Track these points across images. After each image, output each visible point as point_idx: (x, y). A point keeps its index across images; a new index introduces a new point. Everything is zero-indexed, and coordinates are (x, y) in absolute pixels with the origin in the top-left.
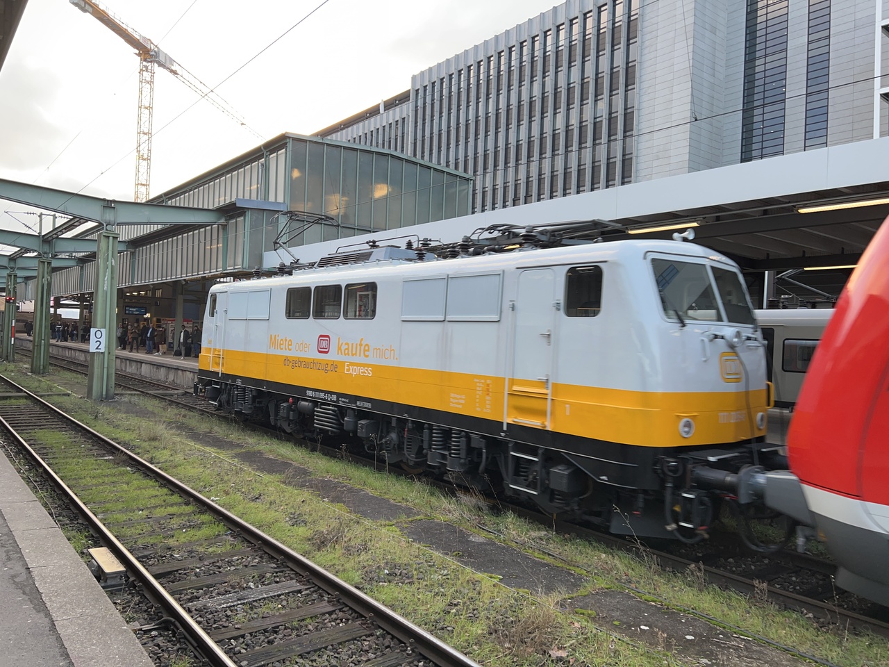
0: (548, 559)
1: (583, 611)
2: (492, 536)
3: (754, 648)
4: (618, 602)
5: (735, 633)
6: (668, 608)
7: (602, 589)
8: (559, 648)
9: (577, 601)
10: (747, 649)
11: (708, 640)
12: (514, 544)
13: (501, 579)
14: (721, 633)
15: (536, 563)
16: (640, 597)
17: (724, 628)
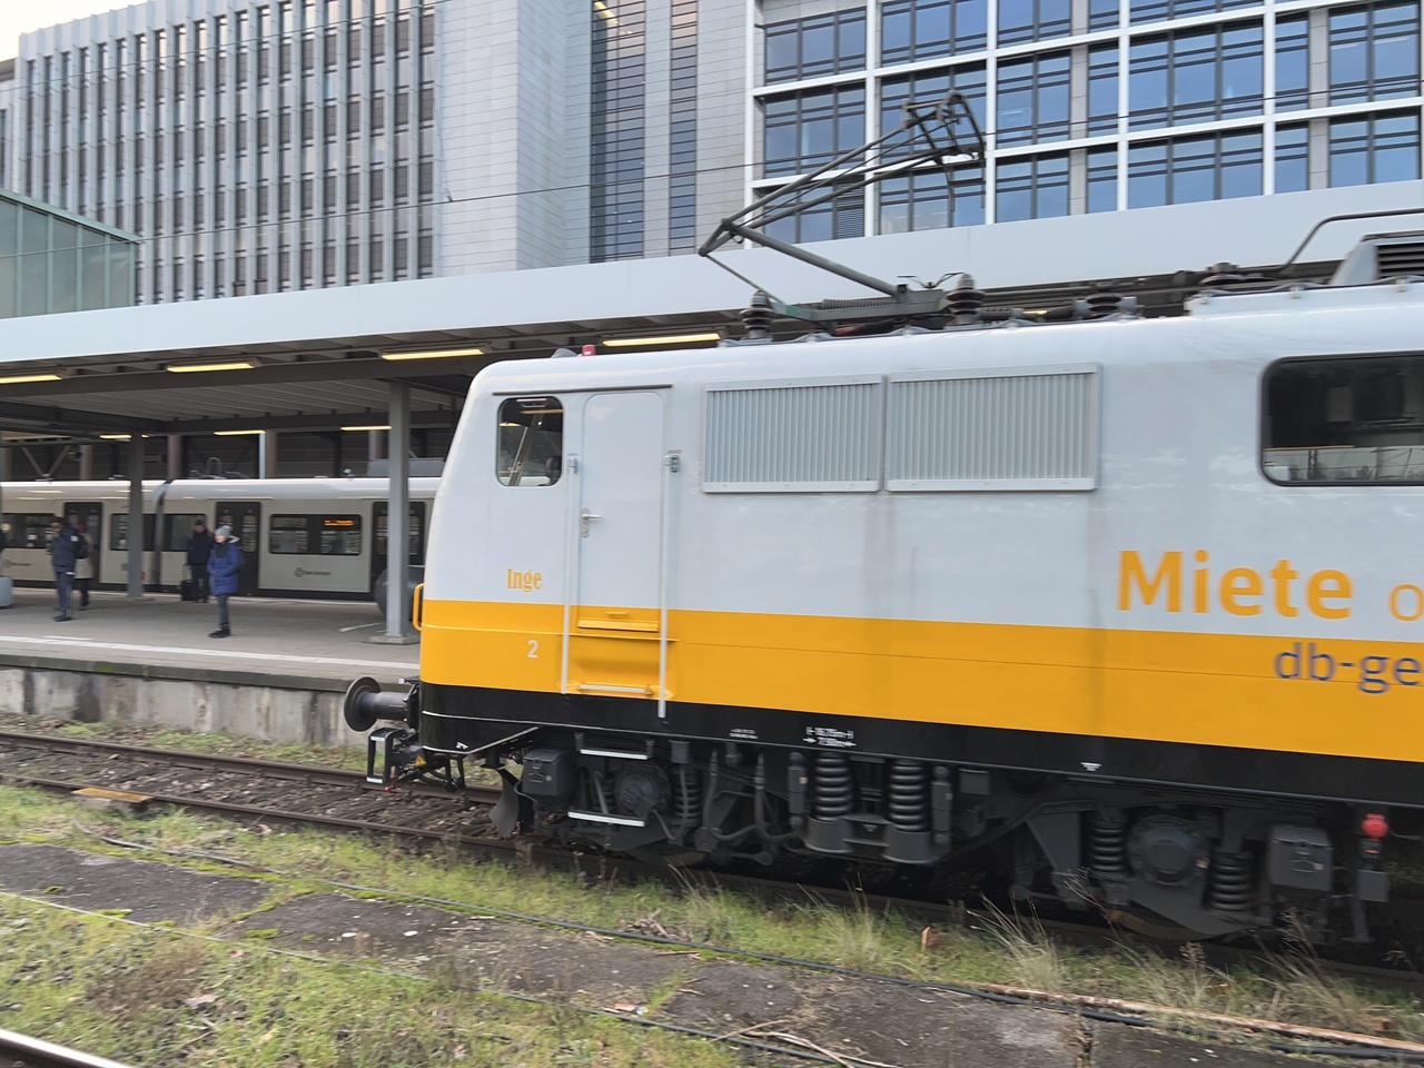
0: (220, 870)
1: (258, 932)
2: (127, 851)
3: (495, 928)
4: (320, 909)
5: (475, 914)
6: (391, 903)
7: (299, 895)
8: (205, 992)
9: (253, 921)
10: (484, 931)
11: (436, 932)
12: (165, 859)
13: (128, 914)
14: (457, 919)
15: (196, 880)
16: (354, 896)
17: (462, 911)
